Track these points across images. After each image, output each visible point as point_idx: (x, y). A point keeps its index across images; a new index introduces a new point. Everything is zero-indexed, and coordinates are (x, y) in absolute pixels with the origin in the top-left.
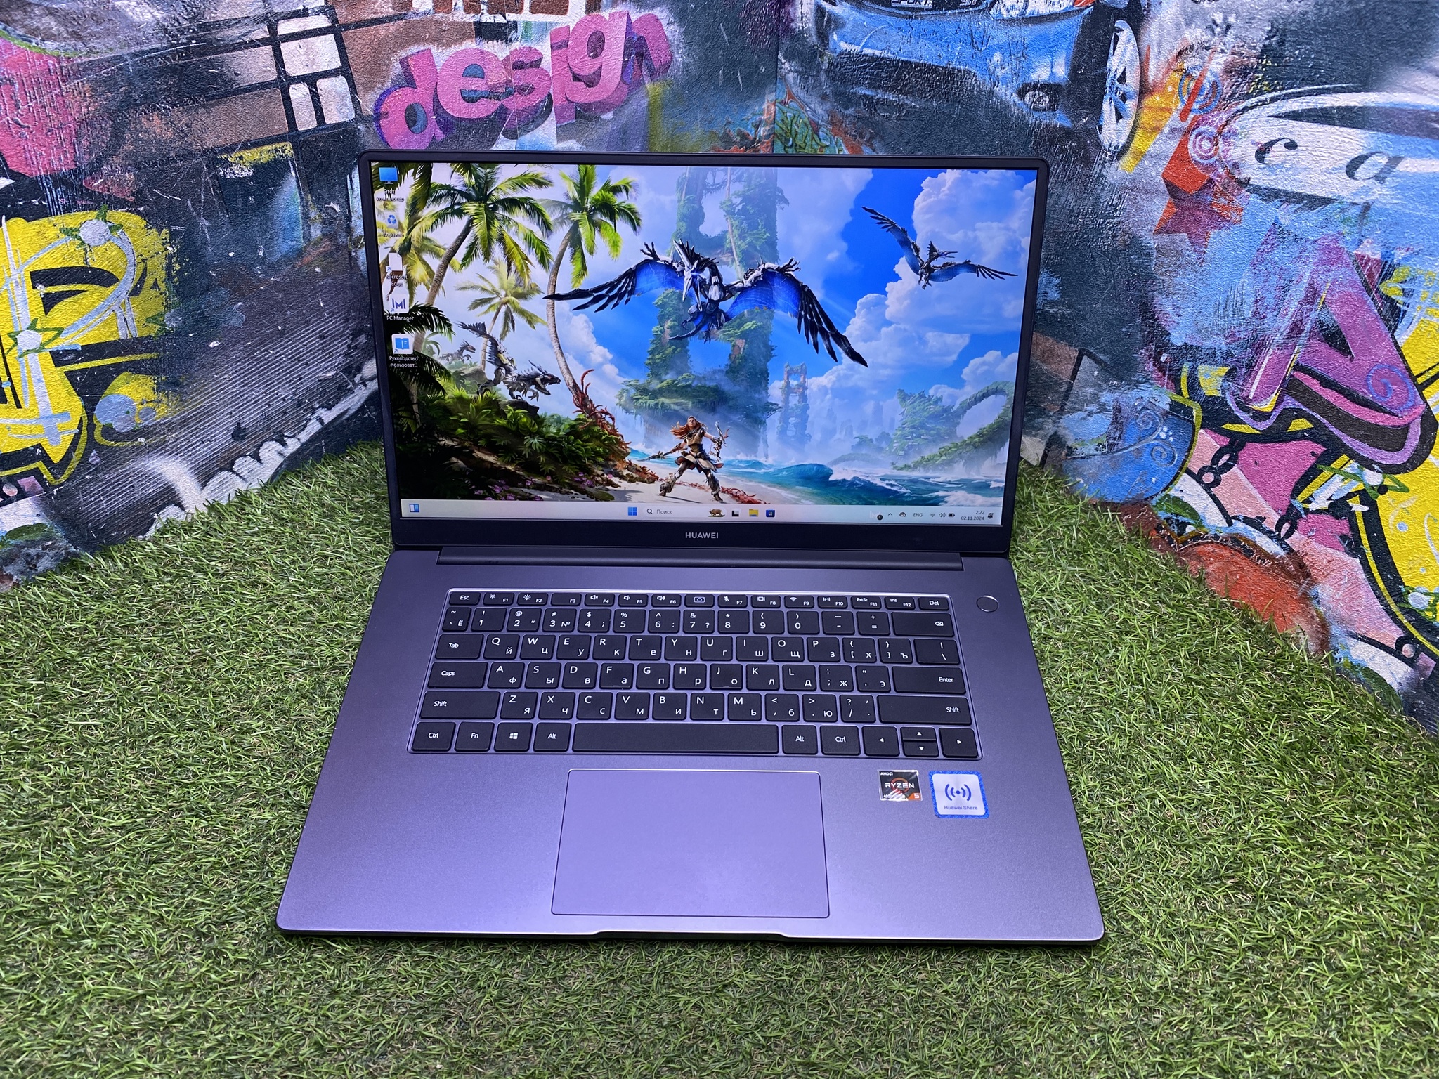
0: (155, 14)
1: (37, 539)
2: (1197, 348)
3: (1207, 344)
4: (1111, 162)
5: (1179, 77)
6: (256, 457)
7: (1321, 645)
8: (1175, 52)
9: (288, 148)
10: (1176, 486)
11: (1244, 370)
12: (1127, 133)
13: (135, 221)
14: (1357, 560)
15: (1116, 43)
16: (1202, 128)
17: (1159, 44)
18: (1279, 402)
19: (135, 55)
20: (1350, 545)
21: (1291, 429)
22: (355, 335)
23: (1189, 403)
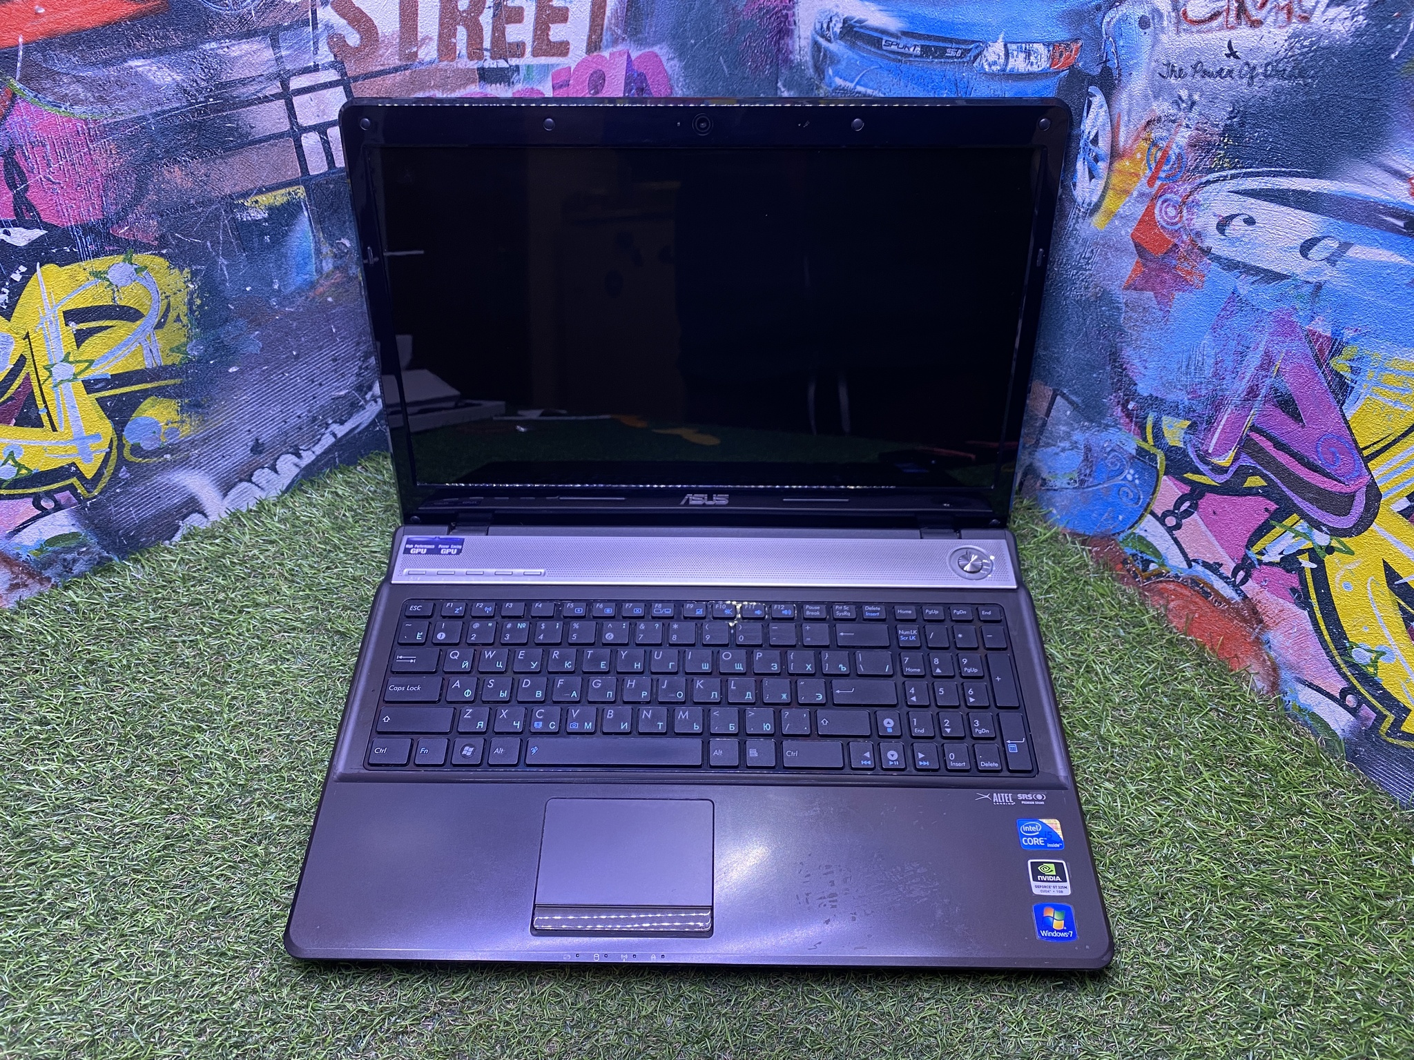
0: (175, 77)
1: (73, 546)
2: (1162, 400)
3: (1171, 397)
4: (1084, 218)
5: (1145, 145)
6: (273, 469)
7: (1272, 687)
8: (1143, 122)
9: (301, 191)
10: (1141, 526)
11: (1204, 426)
12: (1099, 193)
13: (158, 263)
14: (1306, 613)
15: (1089, 107)
16: (1168, 196)
17: (1129, 112)
18: (1236, 459)
19: (156, 115)
20: (1299, 597)
21: (1246, 485)
22: (366, 357)
23: (1153, 450)
